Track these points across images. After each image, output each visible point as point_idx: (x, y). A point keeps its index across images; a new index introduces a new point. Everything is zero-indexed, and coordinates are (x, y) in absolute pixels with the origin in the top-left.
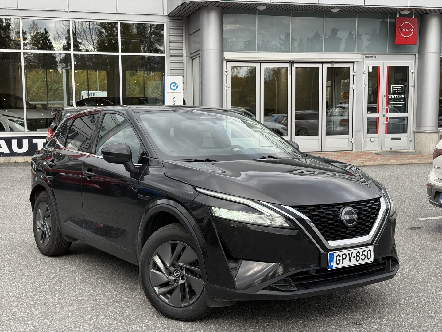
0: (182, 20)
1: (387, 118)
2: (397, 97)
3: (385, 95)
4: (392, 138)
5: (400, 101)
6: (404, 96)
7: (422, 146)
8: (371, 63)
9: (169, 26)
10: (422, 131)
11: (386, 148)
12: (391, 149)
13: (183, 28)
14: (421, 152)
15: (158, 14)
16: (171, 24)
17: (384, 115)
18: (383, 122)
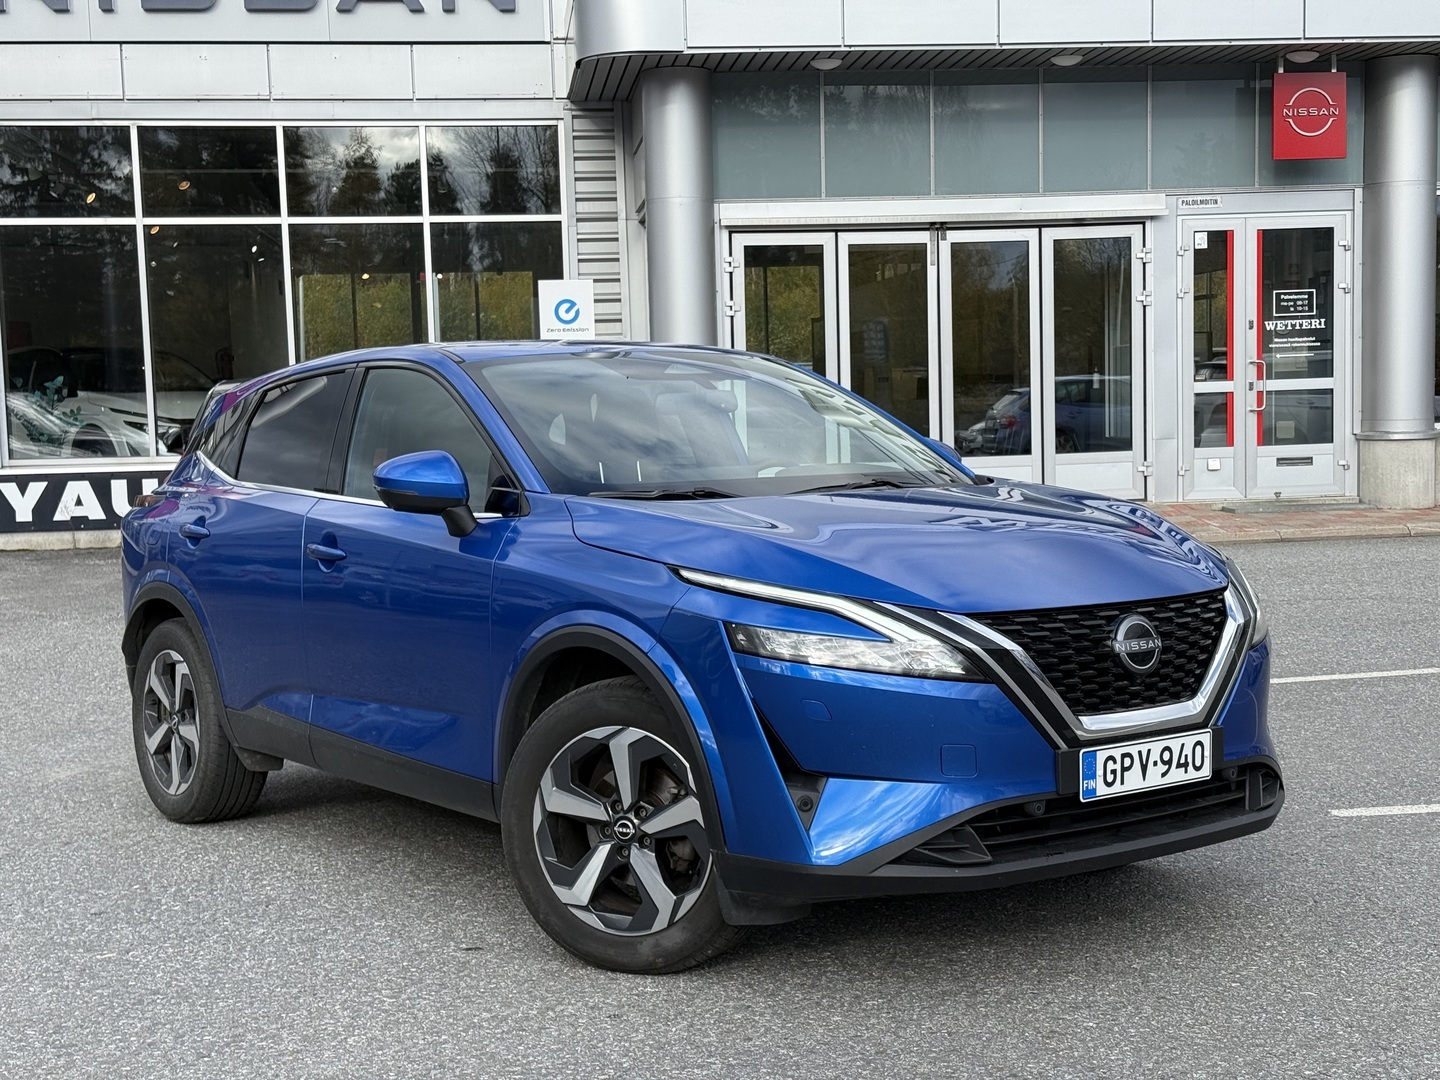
0: (612, 110)
1: (1260, 394)
2: (1293, 326)
3: (1251, 323)
4: (1278, 459)
5: (1305, 339)
6: (1320, 324)
7: (1378, 481)
8: (1203, 222)
9: (573, 131)
10: (1378, 434)
11: (1263, 492)
12: (1278, 494)
13: (615, 133)
14: (1376, 501)
15: (537, 97)
16: (579, 124)
17: (1251, 384)
18: (1249, 409)
